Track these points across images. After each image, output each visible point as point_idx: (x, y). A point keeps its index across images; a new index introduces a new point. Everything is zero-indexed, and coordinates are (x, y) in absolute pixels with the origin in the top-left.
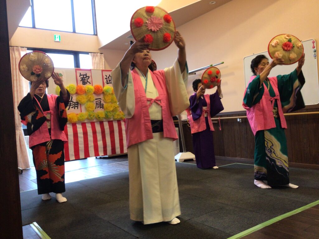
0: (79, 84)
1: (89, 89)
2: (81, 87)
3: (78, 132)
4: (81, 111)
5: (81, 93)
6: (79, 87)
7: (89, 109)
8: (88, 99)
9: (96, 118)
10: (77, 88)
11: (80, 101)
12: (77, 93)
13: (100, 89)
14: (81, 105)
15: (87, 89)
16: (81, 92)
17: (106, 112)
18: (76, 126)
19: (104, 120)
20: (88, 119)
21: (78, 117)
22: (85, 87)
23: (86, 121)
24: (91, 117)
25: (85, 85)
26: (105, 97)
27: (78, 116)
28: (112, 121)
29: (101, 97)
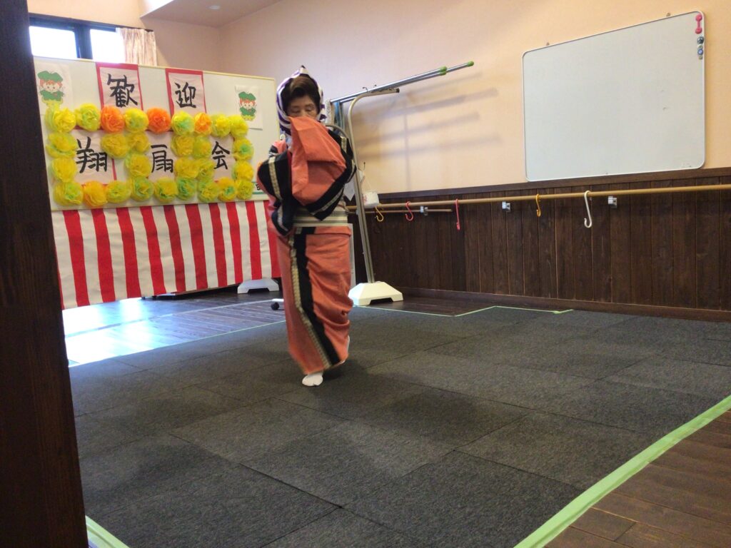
0: (106, 105)
1: (134, 119)
2: (113, 112)
3: (110, 231)
4: (115, 178)
5: (112, 130)
6: (106, 112)
7: (135, 172)
8: (133, 145)
9: (155, 196)
10: (102, 114)
11: (110, 149)
12: (102, 129)
13: (164, 119)
14: (113, 160)
15: (129, 119)
16: (115, 127)
17: (180, 182)
18: (104, 217)
19: (176, 202)
20: (132, 198)
21: (107, 194)
22: (124, 114)
23: (128, 204)
24: (143, 192)
25: (123, 107)
26: (177, 142)
27: (109, 190)
28: (196, 205)
29: (167, 140)
